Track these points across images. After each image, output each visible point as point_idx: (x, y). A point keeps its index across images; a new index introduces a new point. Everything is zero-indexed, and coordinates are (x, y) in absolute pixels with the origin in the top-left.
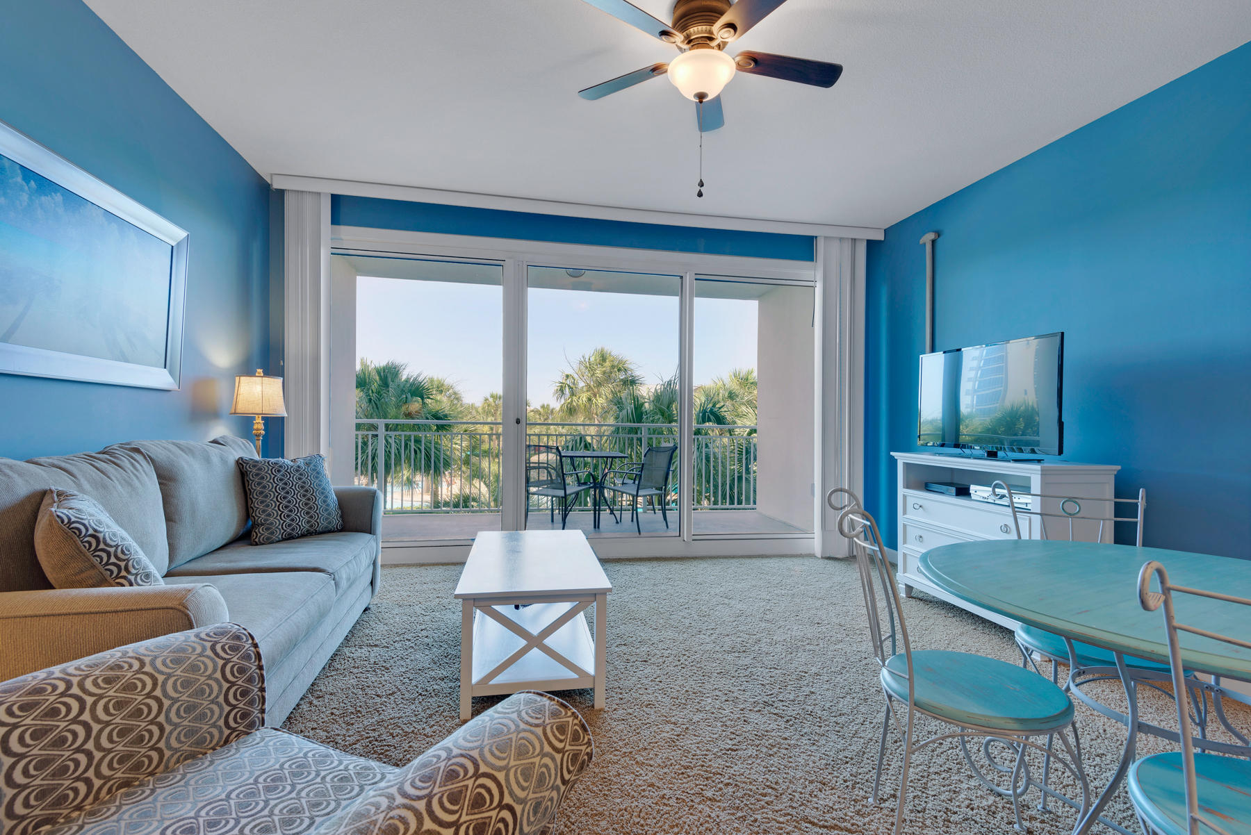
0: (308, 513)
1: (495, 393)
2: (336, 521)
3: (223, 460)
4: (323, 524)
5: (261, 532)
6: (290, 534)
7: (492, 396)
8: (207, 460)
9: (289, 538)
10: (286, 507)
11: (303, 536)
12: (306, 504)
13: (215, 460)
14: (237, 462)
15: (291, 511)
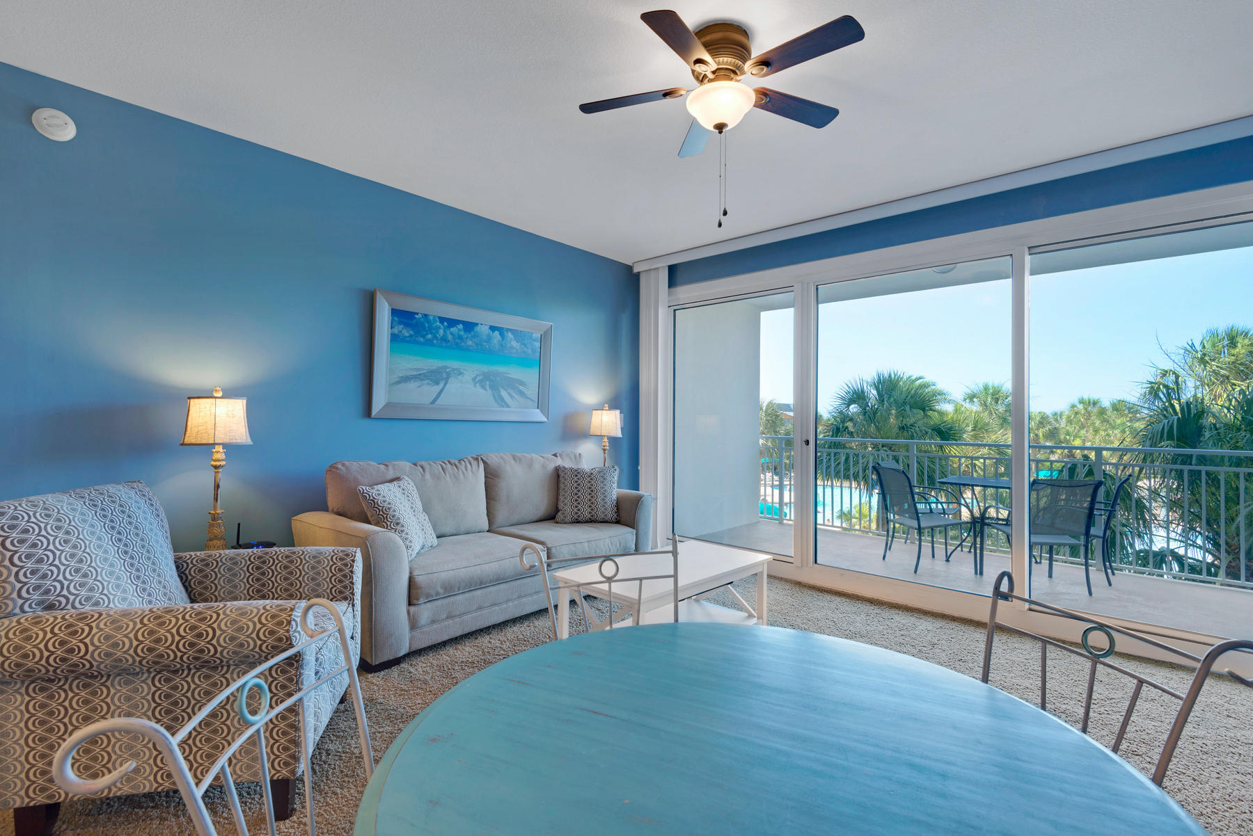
0: (590, 507)
2: (611, 514)
3: (544, 467)
4: (601, 516)
5: (560, 516)
6: (577, 519)
8: (530, 465)
9: (577, 522)
10: (576, 500)
11: (587, 522)
12: (590, 500)
13: (537, 466)
14: (556, 468)
15: (579, 504)
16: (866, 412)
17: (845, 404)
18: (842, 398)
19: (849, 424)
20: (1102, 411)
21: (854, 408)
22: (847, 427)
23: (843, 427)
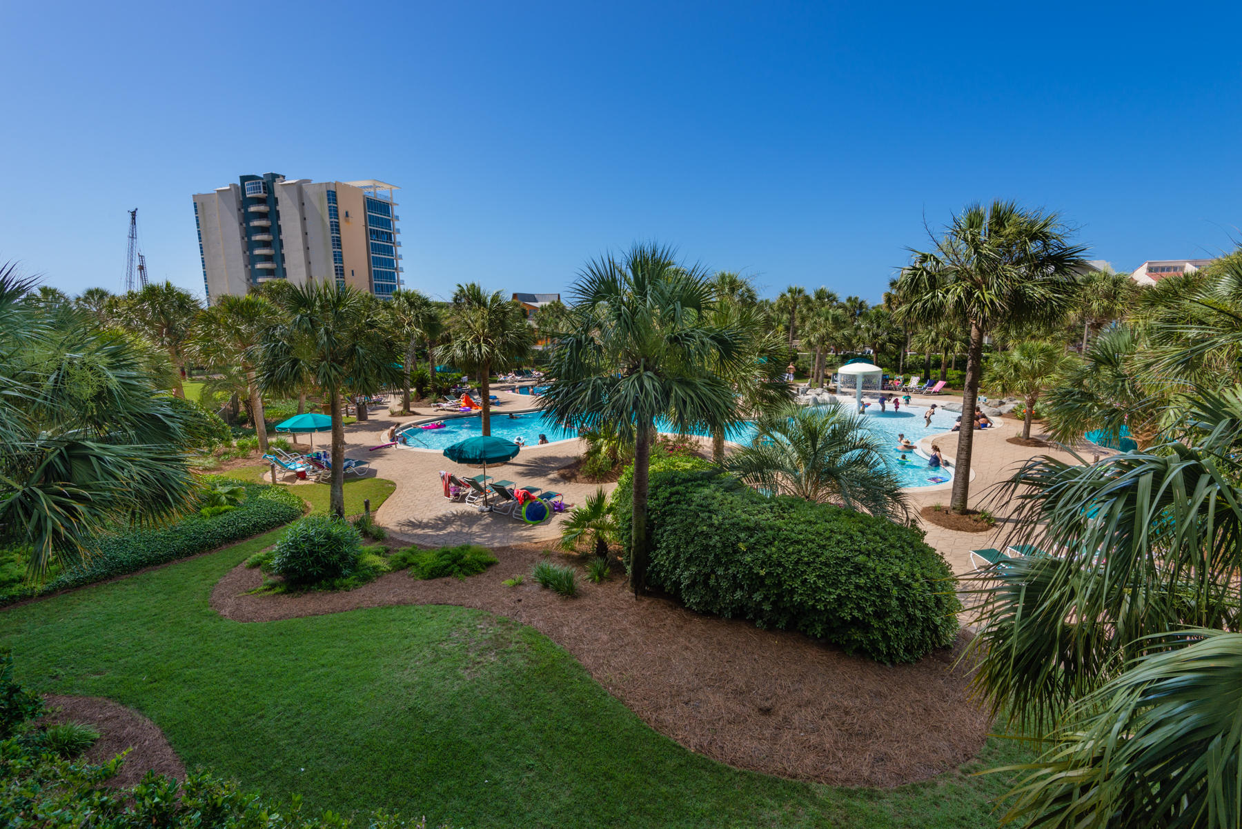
1: (793, 287)
7: (790, 291)
16: (620, 315)
17: (588, 300)
18: (584, 291)
19: (595, 333)
20: (807, 300)
21: (603, 309)
22: (592, 339)
23: (586, 339)
